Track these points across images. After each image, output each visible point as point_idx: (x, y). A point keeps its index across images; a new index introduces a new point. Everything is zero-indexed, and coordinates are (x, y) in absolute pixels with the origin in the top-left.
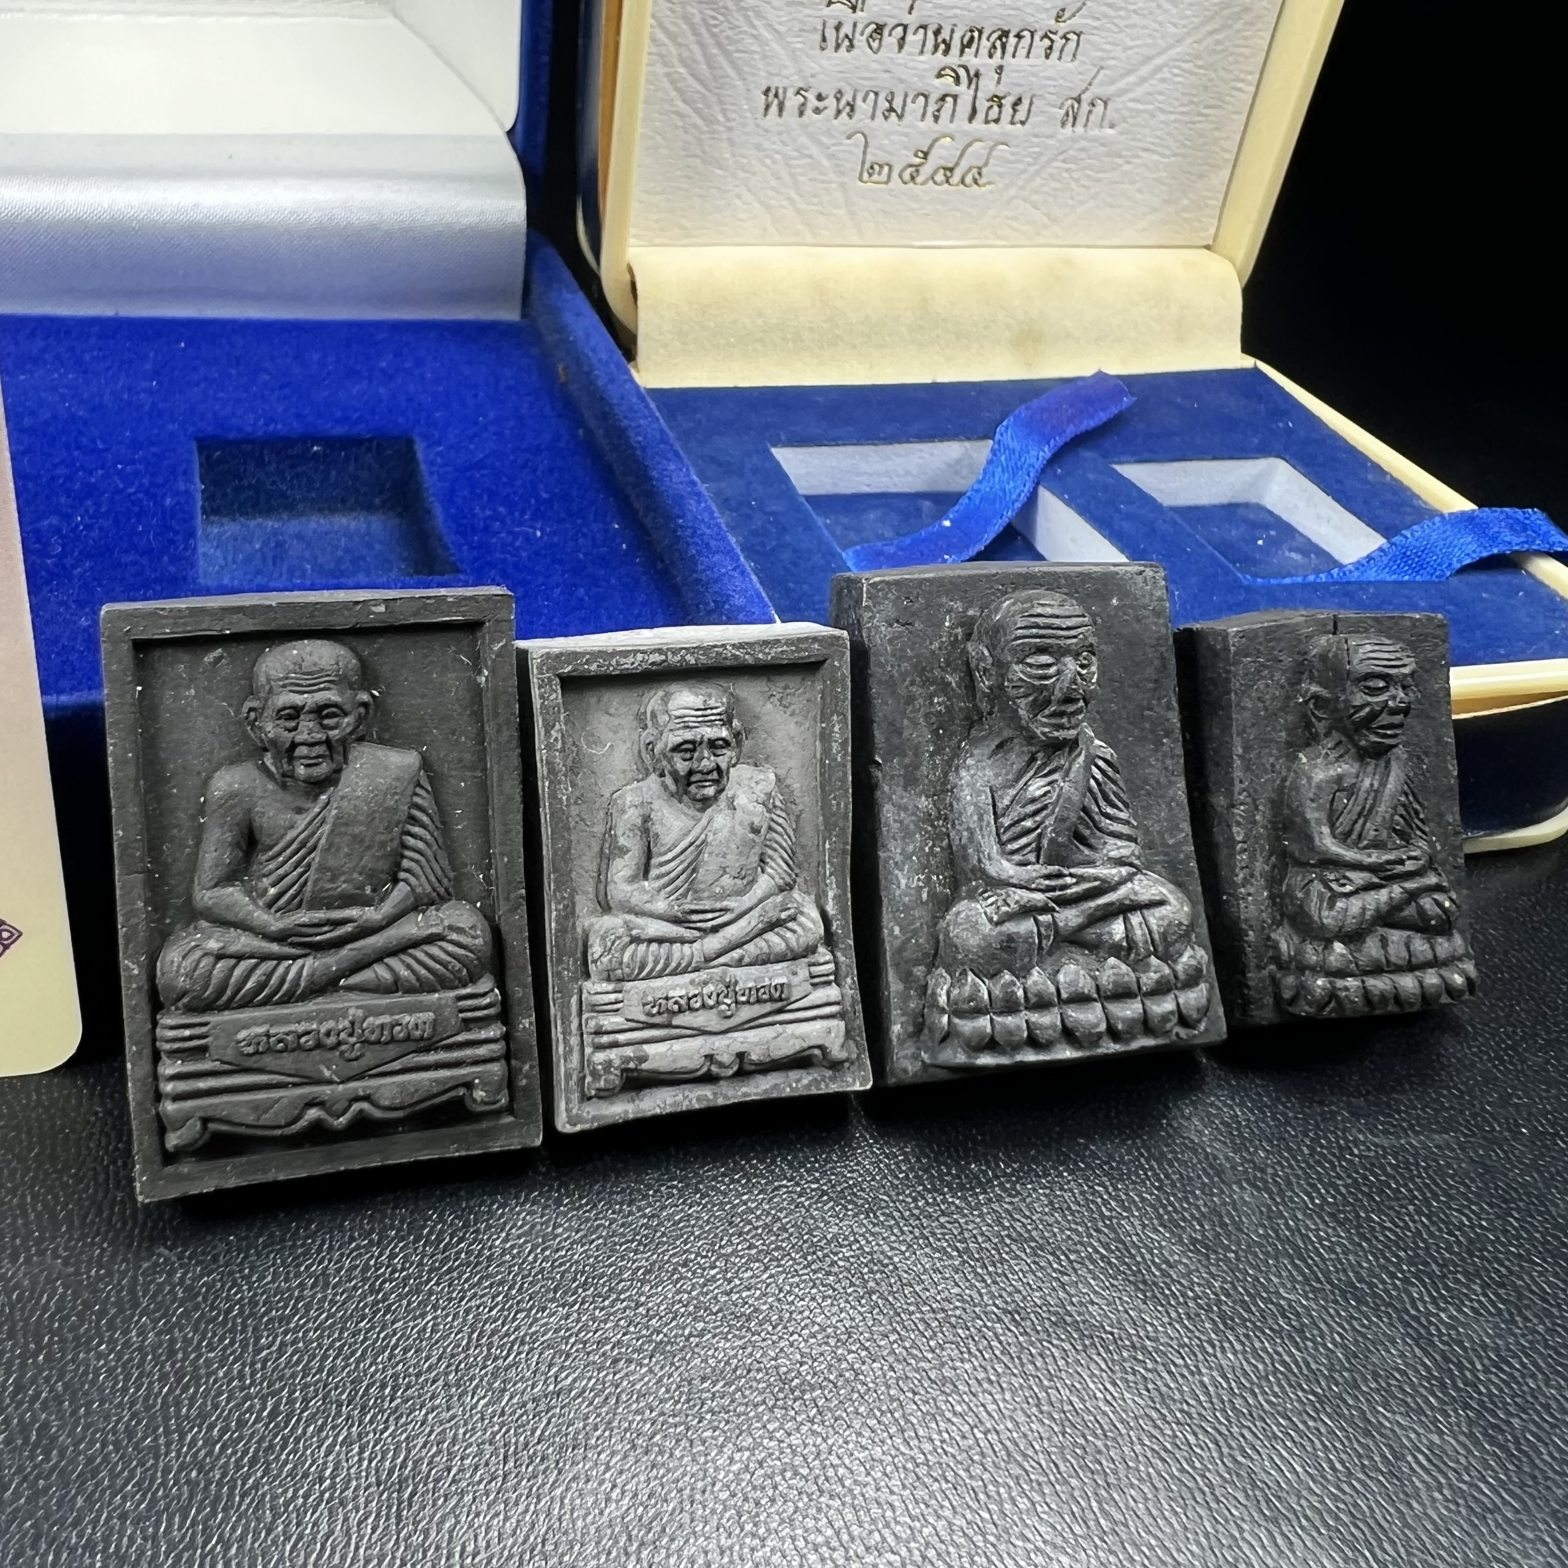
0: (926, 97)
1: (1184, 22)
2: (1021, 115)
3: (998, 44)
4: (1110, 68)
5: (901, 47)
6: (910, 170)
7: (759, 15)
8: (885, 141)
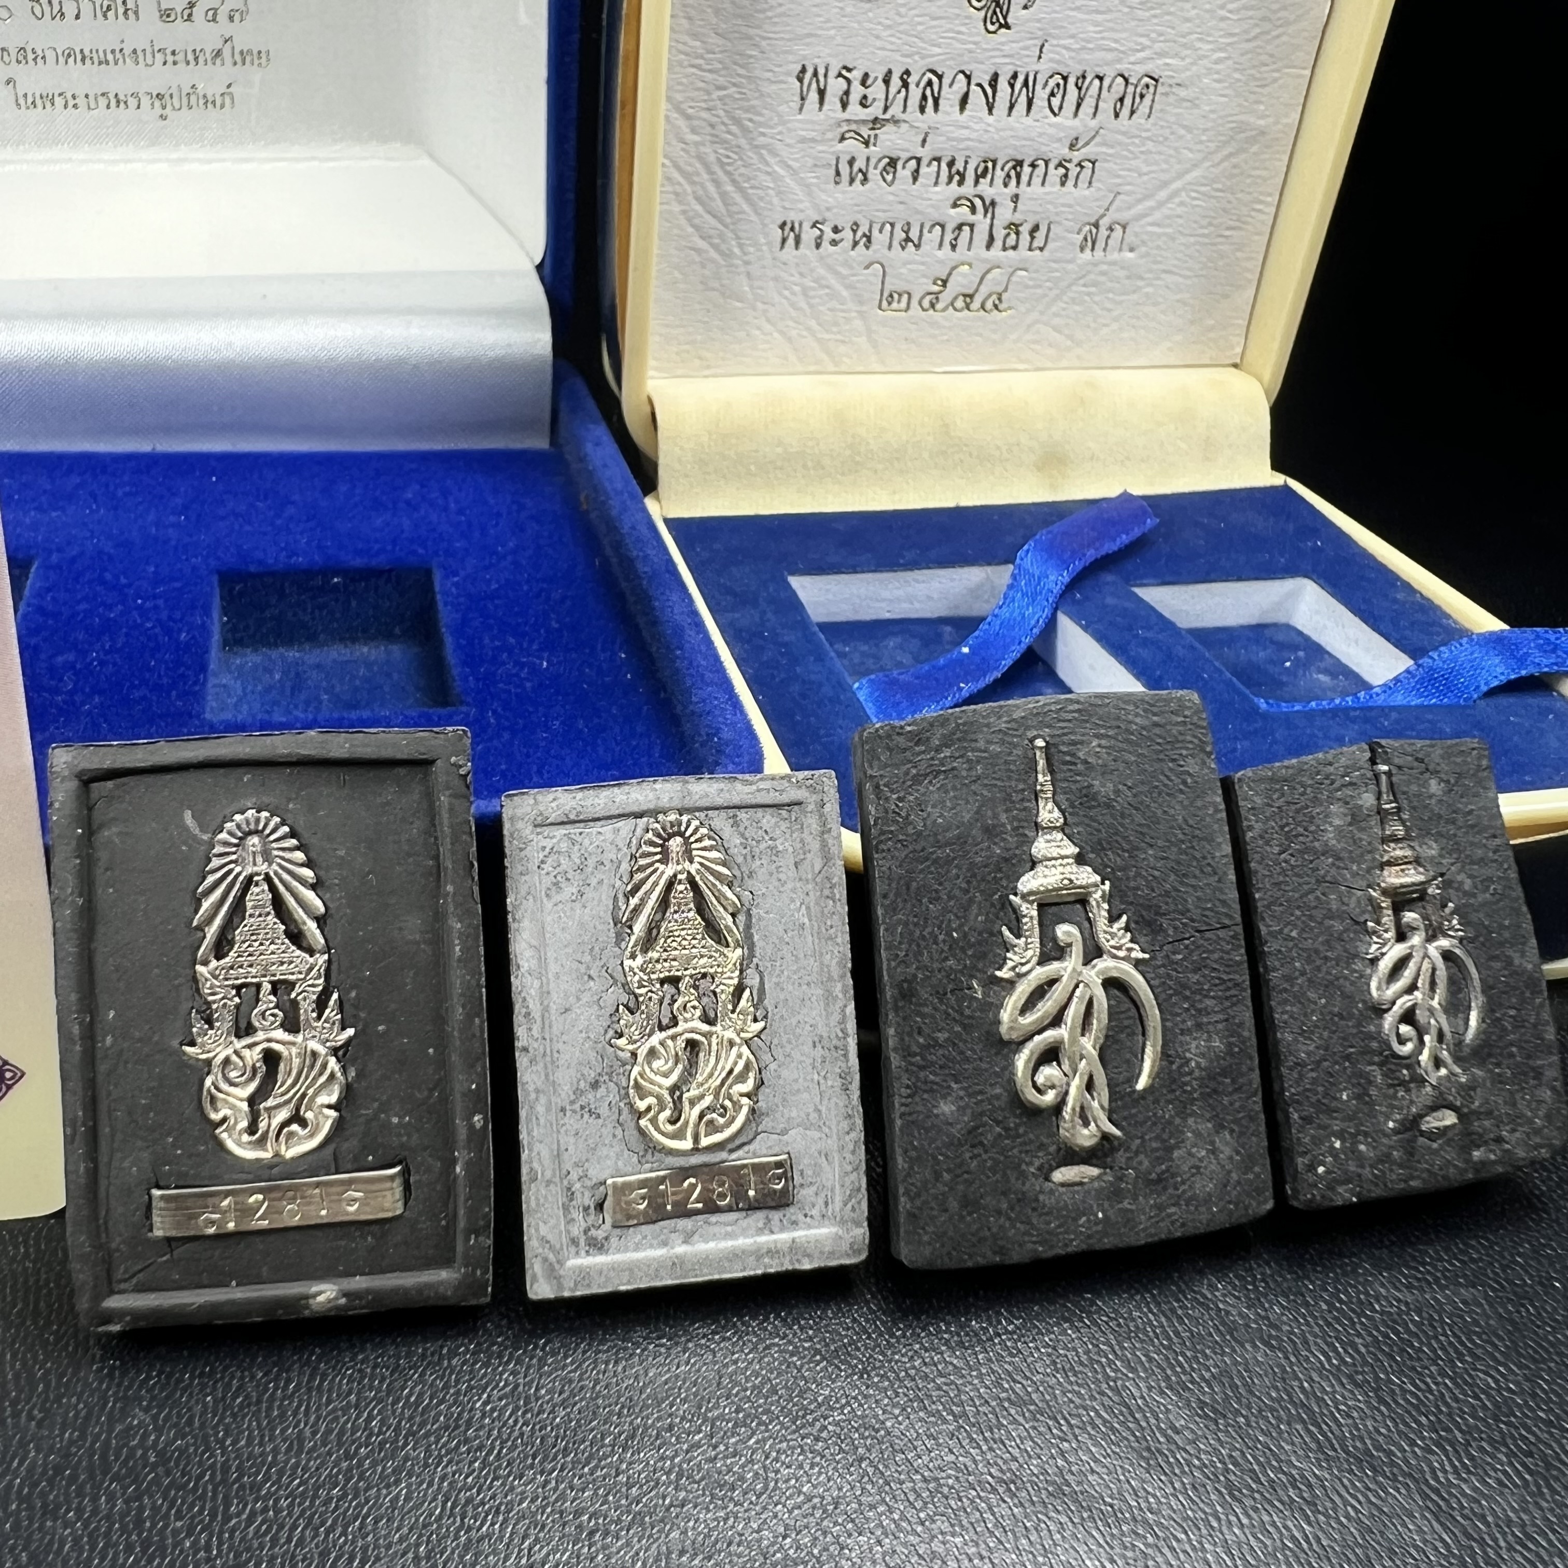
0: (943, 227)
1: (1199, 147)
2: (1039, 241)
3: (1013, 173)
4: (1128, 193)
5: (915, 179)
6: (928, 298)
7: (773, 153)
8: (903, 271)
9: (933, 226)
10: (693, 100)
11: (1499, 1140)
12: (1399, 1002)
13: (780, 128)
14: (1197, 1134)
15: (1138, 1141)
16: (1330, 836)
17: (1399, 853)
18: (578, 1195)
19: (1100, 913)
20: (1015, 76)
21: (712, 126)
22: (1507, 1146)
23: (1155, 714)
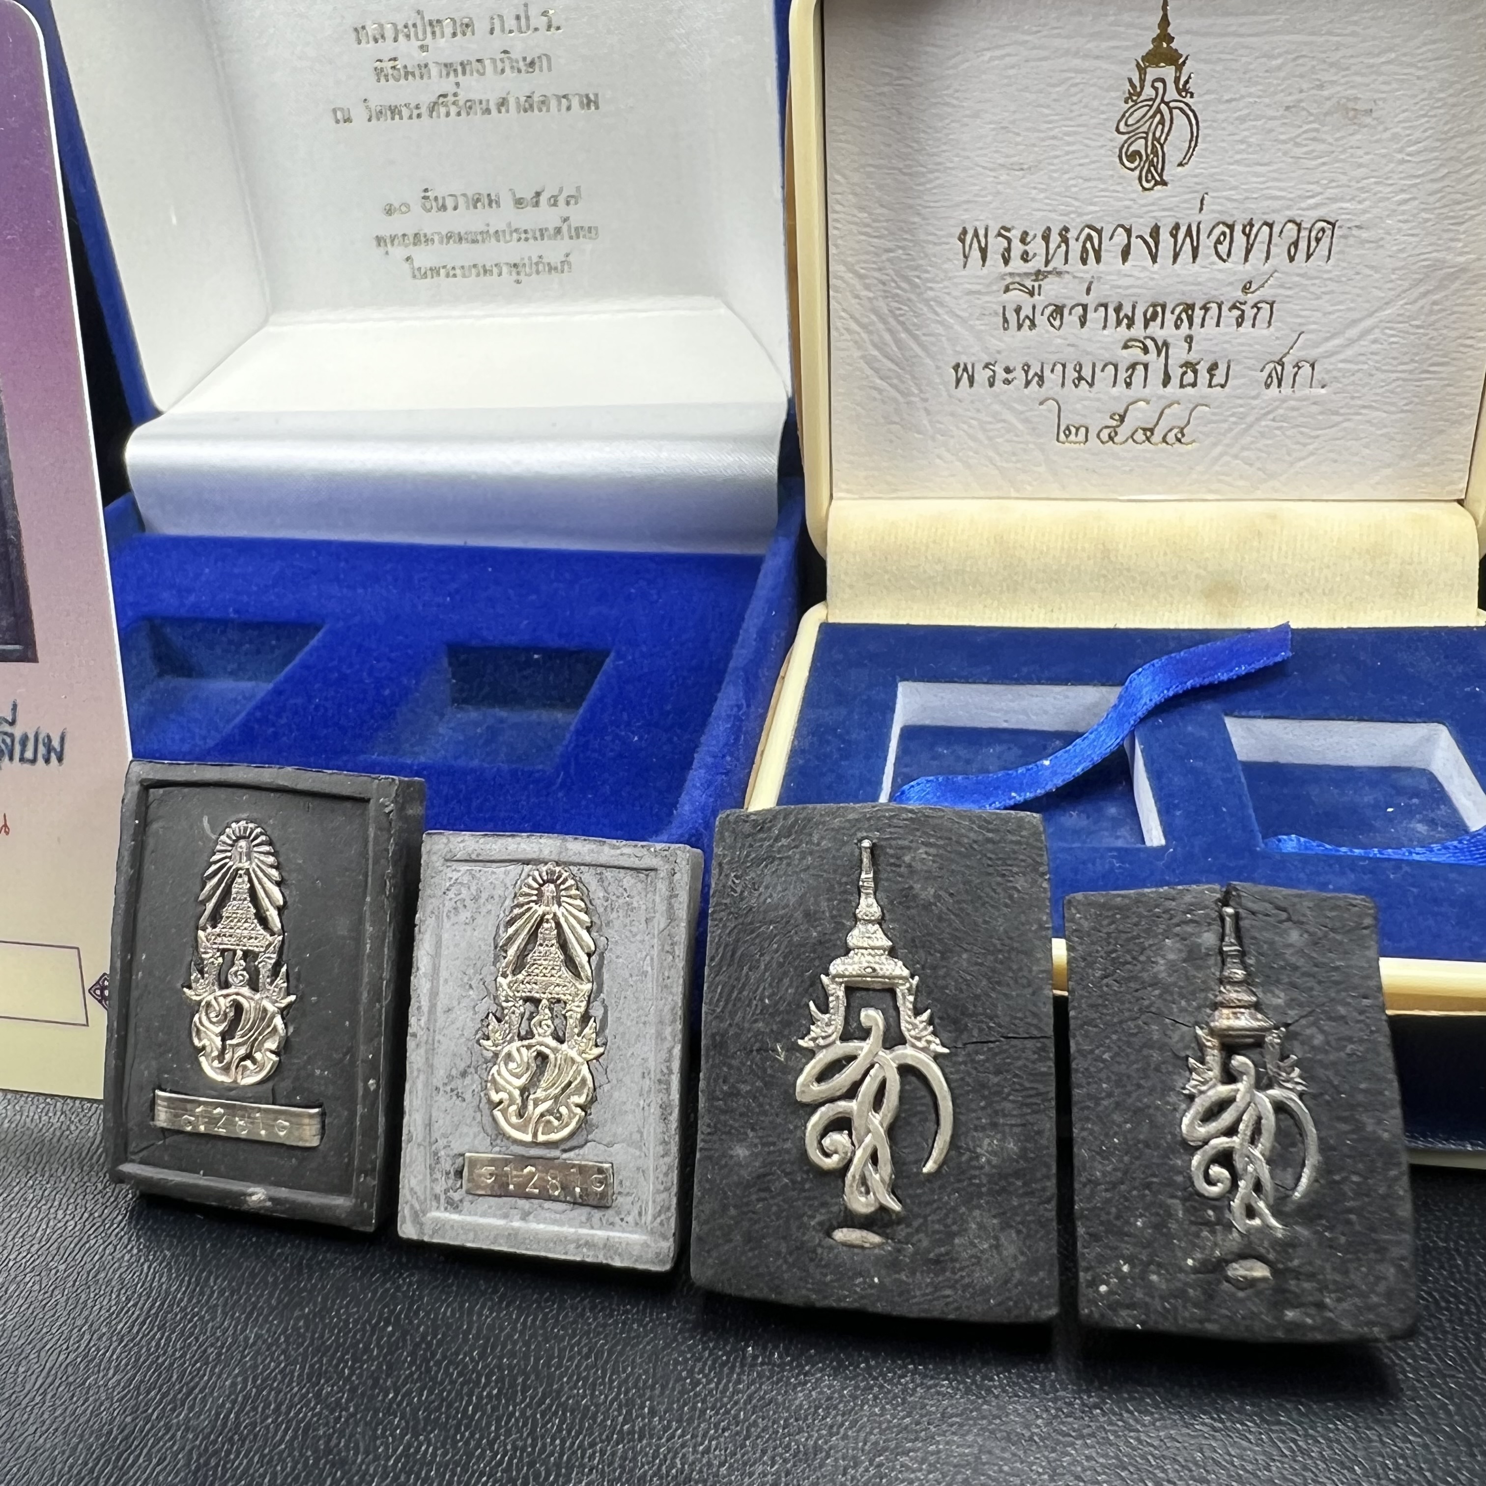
0: (1115, 366)
1: (1390, 285)
2: (1219, 378)
3: (1184, 316)
4: (1314, 332)
5: (1083, 324)
6: (1106, 431)
7: (941, 304)
8: (1078, 406)
9: (1105, 366)
10: (865, 262)
11: (1320, 1306)
12: (1214, 1142)
13: (946, 283)
14: (981, 1226)
15: (921, 1221)
16: (1161, 968)
17: (1234, 995)
18: (442, 1160)
19: (905, 1004)
20: (1177, 227)
21: (884, 284)
22: (1330, 1315)
23: (989, 831)
